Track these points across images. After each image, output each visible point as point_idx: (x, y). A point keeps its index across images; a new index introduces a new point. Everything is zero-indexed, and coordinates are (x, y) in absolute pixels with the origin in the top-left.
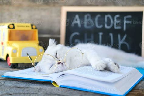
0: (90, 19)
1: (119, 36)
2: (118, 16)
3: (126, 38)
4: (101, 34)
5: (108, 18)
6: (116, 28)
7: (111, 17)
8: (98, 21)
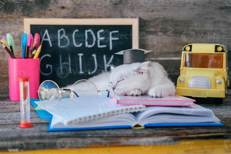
0: (64, 35)
1: (105, 56)
2: (102, 31)
3: (113, 60)
4: (81, 55)
5: (89, 34)
6: (99, 46)
7: (92, 33)
8: (75, 38)
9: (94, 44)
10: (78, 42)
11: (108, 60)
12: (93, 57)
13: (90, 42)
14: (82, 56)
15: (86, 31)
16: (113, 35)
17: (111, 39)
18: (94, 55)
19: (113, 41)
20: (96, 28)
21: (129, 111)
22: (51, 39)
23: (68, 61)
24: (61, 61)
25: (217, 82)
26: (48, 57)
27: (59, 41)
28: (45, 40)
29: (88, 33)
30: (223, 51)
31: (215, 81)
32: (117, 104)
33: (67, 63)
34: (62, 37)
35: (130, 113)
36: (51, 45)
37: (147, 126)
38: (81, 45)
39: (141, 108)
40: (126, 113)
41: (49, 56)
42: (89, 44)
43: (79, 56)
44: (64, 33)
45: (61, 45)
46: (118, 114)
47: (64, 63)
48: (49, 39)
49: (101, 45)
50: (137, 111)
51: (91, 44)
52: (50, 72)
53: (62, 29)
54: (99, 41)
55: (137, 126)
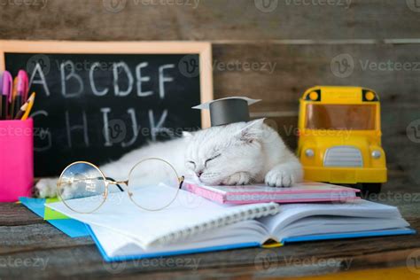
0: (73, 74)
1: (151, 114)
2: (144, 65)
3: (167, 119)
4: (106, 110)
5: (122, 74)
6: (140, 94)
7: (127, 69)
8: (95, 79)
9: (130, 89)
10: (100, 86)
11: (157, 120)
12: (130, 115)
13: (123, 87)
14: (109, 114)
15: (116, 66)
16: (167, 72)
17: (162, 80)
18: (131, 111)
19: (165, 83)
20: (133, 59)
21: (253, 216)
22: (47, 81)
23: (82, 123)
24: (67, 123)
25: (373, 154)
26: (43, 115)
27: (63, 84)
28: (35, 82)
29: (118, 69)
30: (375, 100)
31: (370, 152)
32: (224, 202)
33: (80, 127)
34: (68, 77)
35: (255, 219)
36: (48, 93)
37: (288, 241)
38: (105, 92)
39: (273, 208)
40: (249, 219)
41: (45, 113)
42: (120, 89)
43: (102, 114)
44: (73, 70)
45: (67, 92)
46: (235, 222)
47: (75, 127)
48: (43, 82)
49: (143, 91)
50: (266, 213)
51: (126, 90)
52: (47, 144)
53: (69, 62)
54: (139, 84)
55: (270, 241)
